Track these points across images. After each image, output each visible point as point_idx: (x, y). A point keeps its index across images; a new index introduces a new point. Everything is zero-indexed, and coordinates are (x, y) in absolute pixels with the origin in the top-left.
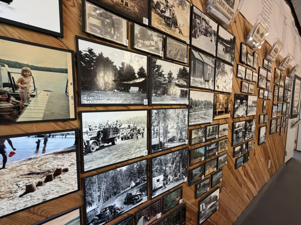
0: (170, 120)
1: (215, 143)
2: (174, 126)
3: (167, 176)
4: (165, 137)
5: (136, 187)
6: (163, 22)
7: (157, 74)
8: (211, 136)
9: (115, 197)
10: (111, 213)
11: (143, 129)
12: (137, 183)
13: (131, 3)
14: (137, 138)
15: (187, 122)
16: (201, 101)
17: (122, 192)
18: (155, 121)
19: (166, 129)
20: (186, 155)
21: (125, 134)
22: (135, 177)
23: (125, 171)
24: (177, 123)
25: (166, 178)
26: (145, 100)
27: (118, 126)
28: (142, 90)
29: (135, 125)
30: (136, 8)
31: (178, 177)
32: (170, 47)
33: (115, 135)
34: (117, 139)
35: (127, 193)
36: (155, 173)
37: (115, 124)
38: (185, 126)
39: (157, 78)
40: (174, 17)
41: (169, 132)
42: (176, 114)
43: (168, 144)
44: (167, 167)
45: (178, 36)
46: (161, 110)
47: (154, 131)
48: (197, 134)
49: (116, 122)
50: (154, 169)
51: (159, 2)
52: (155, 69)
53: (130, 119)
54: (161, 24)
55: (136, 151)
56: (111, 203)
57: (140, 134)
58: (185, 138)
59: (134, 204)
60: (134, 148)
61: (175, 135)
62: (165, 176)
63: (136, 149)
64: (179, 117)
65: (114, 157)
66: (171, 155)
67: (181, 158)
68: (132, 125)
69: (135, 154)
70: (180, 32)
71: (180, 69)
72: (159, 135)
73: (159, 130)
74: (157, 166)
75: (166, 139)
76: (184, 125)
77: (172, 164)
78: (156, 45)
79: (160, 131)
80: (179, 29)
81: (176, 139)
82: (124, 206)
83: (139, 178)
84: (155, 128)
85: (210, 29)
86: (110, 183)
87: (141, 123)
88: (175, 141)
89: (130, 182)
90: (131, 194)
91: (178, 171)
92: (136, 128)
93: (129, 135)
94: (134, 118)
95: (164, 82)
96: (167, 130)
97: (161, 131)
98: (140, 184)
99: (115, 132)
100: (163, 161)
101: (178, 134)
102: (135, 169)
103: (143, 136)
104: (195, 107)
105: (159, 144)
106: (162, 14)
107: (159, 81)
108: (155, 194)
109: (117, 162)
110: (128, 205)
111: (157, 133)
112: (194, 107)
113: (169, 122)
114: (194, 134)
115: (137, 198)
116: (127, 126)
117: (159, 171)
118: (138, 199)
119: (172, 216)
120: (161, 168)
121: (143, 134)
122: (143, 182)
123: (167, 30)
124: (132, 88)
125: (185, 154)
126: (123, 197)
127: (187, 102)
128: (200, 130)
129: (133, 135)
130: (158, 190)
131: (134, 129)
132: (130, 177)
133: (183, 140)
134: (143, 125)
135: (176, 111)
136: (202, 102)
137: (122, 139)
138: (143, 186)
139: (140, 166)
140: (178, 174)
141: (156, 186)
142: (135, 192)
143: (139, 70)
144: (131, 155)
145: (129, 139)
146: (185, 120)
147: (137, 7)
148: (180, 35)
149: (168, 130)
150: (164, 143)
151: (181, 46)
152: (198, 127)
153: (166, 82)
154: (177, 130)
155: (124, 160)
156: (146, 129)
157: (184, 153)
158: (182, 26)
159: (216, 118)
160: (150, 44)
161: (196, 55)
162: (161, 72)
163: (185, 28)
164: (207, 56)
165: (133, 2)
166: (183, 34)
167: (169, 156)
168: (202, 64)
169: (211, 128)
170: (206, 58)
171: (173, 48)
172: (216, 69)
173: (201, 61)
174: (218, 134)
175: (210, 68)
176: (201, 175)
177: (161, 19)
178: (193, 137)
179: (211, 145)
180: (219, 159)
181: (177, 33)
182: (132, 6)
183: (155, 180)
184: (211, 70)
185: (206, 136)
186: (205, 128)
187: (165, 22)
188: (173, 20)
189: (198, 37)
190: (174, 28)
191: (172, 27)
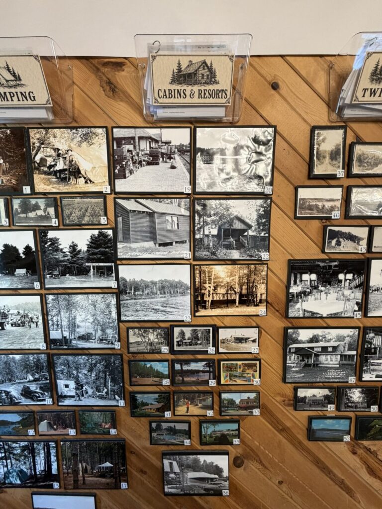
0: (78, 309)
1: (205, 363)
2: (88, 319)
3: (82, 386)
4: (72, 333)
5: (34, 382)
6: (54, 180)
7: (50, 250)
8: (189, 347)
9: (10, 383)
10: (7, 397)
11: (37, 318)
12: (35, 378)
13: (6, 178)
14: (30, 327)
15: (114, 315)
16: (148, 281)
17: (17, 381)
18: (53, 310)
19: (73, 321)
20: (118, 366)
21: (15, 321)
22: (32, 370)
23: (19, 361)
24: (94, 315)
25: (80, 387)
26: (35, 283)
27: (6, 311)
28: (30, 272)
29: (26, 312)
30: (12, 180)
31: (104, 394)
32: (69, 209)
33: (4, 321)
34: (7, 324)
35: (23, 384)
36: (61, 375)
37: (2, 308)
38: (111, 321)
39: (51, 255)
40: (72, 165)
41: (78, 327)
42: (90, 302)
43: (79, 343)
44: (80, 373)
45: (82, 188)
46: (62, 296)
47: (53, 321)
48: (144, 337)
49: (3, 307)
50: (58, 369)
51: (44, 157)
52: (47, 245)
53: (19, 304)
54: (51, 183)
55: (30, 342)
56: (6, 388)
57: (33, 323)
58: (114, 339)
59: (33, 400)
60: (27, 337)
61: (91, 331)
62: (78, 384)
63: (29, 339)
64: (97, 306)
65: (5, 342)
66: (85, 358)
67: (106, 367)
68: (21, 312)
69: (28, 345)
71: (91, 237)
72: (61, 328)
73: (60, 321)
74: (63, 367)
75: (74, 335)
76: (110, 319)
77: (89, 371)
78: (45, 213)
79: (62, 323)
80: (85, 178)
81: (94, 338)
82: (22, 397)
83: (38, 373)
84: (53, 318)
86: (4, 368)
87: (33, 310)
88: (91, 340)
89: (26, 375)
90: (28, 388)
91: (102, 385)
92: (27, 316)
93: (20, 322)
94: (23, 304)
95: (63, 259)
96: (75, 323)
97: (65, 323)
98: (39, 381)
99: (4, 317)
100: (71, 362)
101: (96, 331)
102: (31, 362)
103: (37, 326)
104: (135, 291)
105: (62, 339)
106: (50, 170)
107: (55, 258)
108: (63, 402)
109: (8, 348)
110: (26, 398)
111: (58, 325)
112: (133, 291)
113: (77, 312)
114: (134, 335)
115: (38, 395)
116: (16, 312)
117: (67, 373)
118: (39, 397)
119: (96, 444)
120: (69, 371)
121: (37, 323)
122: (43, 379)
123: (61, 188)
124: (17, 270)
125: (114, 363)
126: (19, 386)
127: (113, 284)
128: (151, 331)
129: (24, 323)
130: (68, 398)
131: (24, 316)
132: (25, 368)
133: (109, 342)
134: (36, 313)
135: (90, 297)
136: (154, 283)
137: (12, 325)
138: (45, 385)
139: (38, 360)
140: (104, 390)
141: (64, 393)
142: (33, 387)
143: (24, 249)
144: (24, 345)
145: (20, 326)
146: (110, 312)
148: (89, 185)
149: (77, 322)
150: (71, 340)
151: (90, 203)
152: (144, 326)
153: (66, 258)
154: (95, 325)
155: (16, 348)
156: (41, 318)
157: (114, 361)
158: (92, 171)
159: (202, 312)
160: (36, 214)
161: (130, 205)
162: (57, 247)
163: (98, 170)
164: (162, 200)
165: (9, 175)
166: (95, 182)
167: (82, 359)
168: (147, 216)
169: (188, 332)
170: (158, 203)
171: (75, 209)
172: (197, 217)
173: (143, 212)
174: (216, 345)
175: (175, 219)
176: (162, 410)
177: (50, 177)
178: (132, 340)
179: (188, 362)
180: (224, 396)
181: (80, 185)
182: (8, 181)
183: (61, 383)
184: (176, 222)
185: (170, 344)
186: (168, 330)
187: (57, 178)
188: (72, 169)
189: (131, 174)
190: (75, 179)
191: (71, 180)
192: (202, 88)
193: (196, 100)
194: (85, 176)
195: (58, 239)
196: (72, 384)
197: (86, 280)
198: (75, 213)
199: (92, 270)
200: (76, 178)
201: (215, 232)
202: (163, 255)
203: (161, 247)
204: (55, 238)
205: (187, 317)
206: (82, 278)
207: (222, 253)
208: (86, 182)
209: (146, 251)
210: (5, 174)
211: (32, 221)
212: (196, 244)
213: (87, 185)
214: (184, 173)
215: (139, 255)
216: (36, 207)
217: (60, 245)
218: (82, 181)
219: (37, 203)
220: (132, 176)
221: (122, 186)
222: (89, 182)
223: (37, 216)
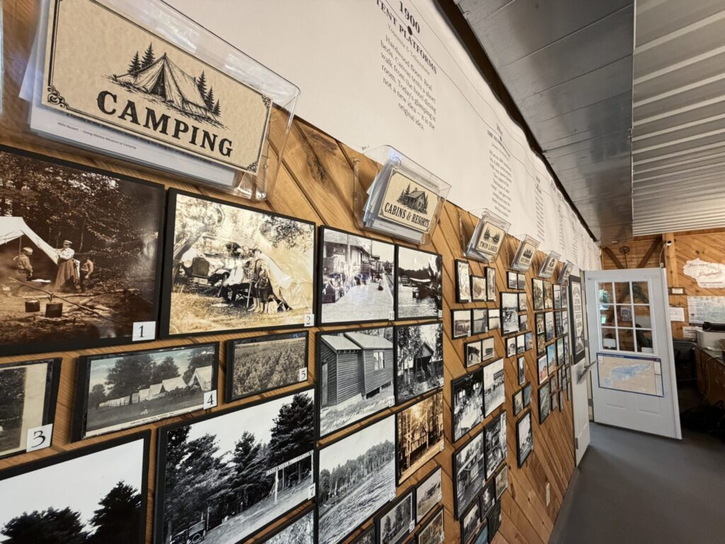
6: (219, 305)
7: (189, 473)
8: (394, 538)
13: (76, 300)
16: (356, 458)
30: (99, 306)
32: (244, 365)
39: (188, 487)
40: (259, 277)
45: (273, 320)
51: (204, 256)
52: (181, 462)
54: (211, 312)
70: (283, 306)
71: (281, 411)
78: (187, 383)
80: (278, 301)
85: (374, 263)
95: (217, 483)
104: (339, 487)
106: (213, 285)
107: (198, 489)
112: (336, 488)
123: (233, 322)
127: (310, 491)
136: (361, 459)
143: (103, 502)
147: (103, 304)
148: (285, 314)
151: (284, 346)
153: (226, 478)
158: (290, 290)
159: (404, 476)
160: (163, 390)
161: (337, 342)
162: (208, 457)
163: (300, 289)
164: (370, 331)
165: (89, 292)
166: (293, 307)
168: (355, 357)
169: (393, 516)
170: (367, 336)
171: (258, 363)
172: (399, 350)
173: (352, 351)
174: (415, 515)
175: (381, 354)
177: (211, 299)
181: (269, 315)
182: (80, 309)
184: (382, 358)
187: (228, 301)
188: (258, 285)
189: (341, 296)
190: (262, 304)
191: (255, 305)
192: (417, 214)
193: (410, 223)
194: (279, 298)
195: (213, 438)
197: (264, 509)
198: (256, 370)
199: (277, 480)
200: (264, 302)
201: (411, 364)
202: (371, 410)
203: (369, 399)
204: (204, 438)
206: (255, 511)
207: (418, 390)
208: (280, 309)
209: (354, 411)
210: (75, 291)
211: (146, 412)
212: (398, 385)
213: (282, 314)
214: (389, 296)
215: (347, 421)
216: (168, 371)
217: (216, 450)
218: (273, 305)
219: (169, 360)
220: (342, 298)
221: (330, 314)
222: (284, 308)
223: (163, 395)
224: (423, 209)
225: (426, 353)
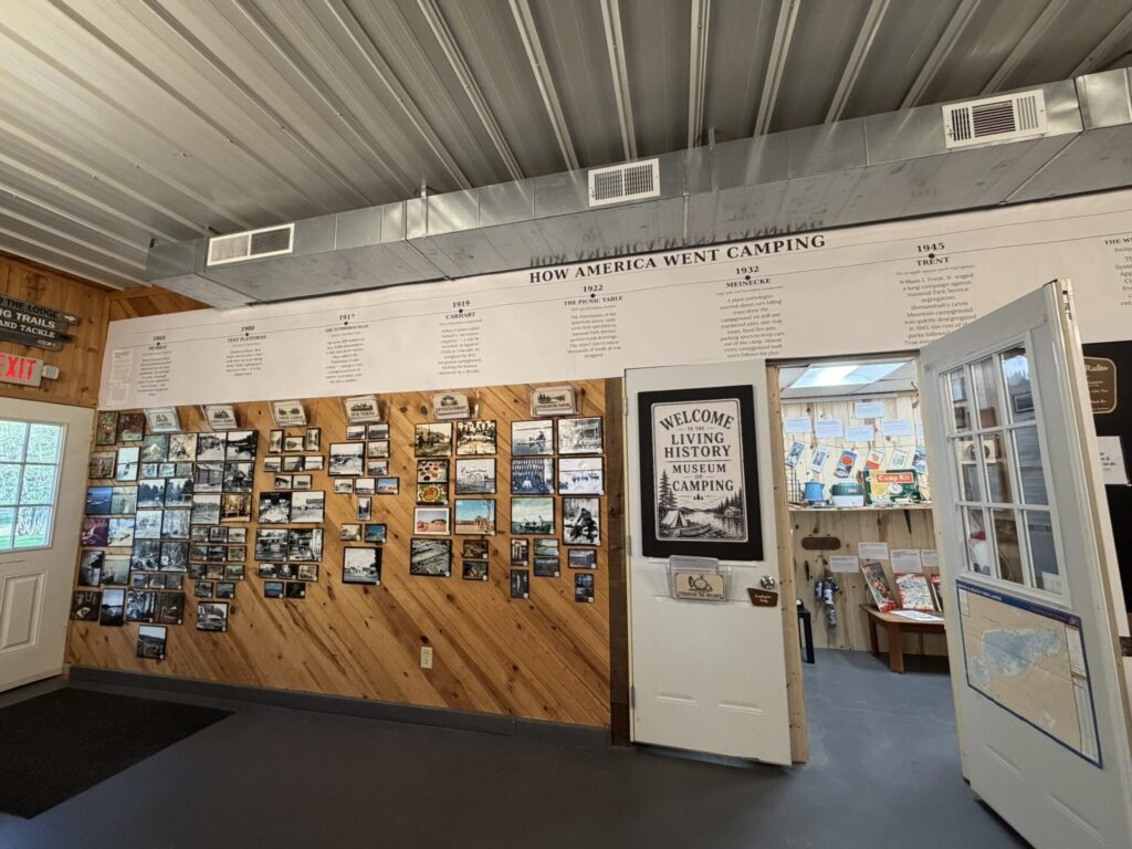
1: (222, 548)
2: (178, 523)
5: (153, 557)
7: (170, 488)
8: (216, 538)
9: (143, 557)
11: (159, 522)
12: (153, 555)
14: (156, 527)
15: (189, 521)
16: (204, 503)
17: (146, 556)
18: (166, 518)
19: (173, 524)
21: (151, 523)
22: (153, 550)
23: (149, 545)
24: (181, 521)
25: (170, 560)
26: (162, 504)
28: (161, 499)
29: (156, 519)
31: (179, 564)
32: (179, 469)
35: (148, 558)
36: (163, 553)
39: (169, 491)
40: (183, 449)
41: (174, 527)
42: (180, 514)
43: (173, 535)
44: (171, 552)
46: (170, 511)
47: (165, 524)
48: (199, 533)
50: (163, 550)
51: (174, 446)
54: (175, 457)
55: (155, 534)
56: (141, 560)
58: (187, 533)
59: (150, 568)
61: (178, 529)
64: (183, 516)
65: (146, 535)
67: (182, 549)
68: (154, 519)
69: (154, 536)
71: (185, 482)
72: (168, 527)
74: (165, 549)
75: (172, 531)
76: (187, 523)
77: (174, 551)
80: (187, 455)
82: (146, 566)
83: (155, 552)
84: (165, 522)
86: (143, 549)
88: (178, 534)
89: (150, 553)
90: (150, 560)
91: (179, 559)
92: (156, 521)
94: (155, 515)
95: (173, 492)
97: (169, 525)
99: (148, 522)
100: (168, 546)
101: (181, 529)
102: (153, 546)
103: (159, 526)
105: (167, 533)
107: (171, 492)
108: (162, 569)
109: (146, 538)
110: (148, 566)
111: (166, 526)
112: (198, 508)
113: (174, 519)
114: (195, 531)
115: (153, 565)
116: (152, 519)
117: (166, 553)
119: (172, 595)
120: (167, 551)
122: (156, 556)
123: (178, 459)
124: (156, 498)
126: (146, 559)
127: (190, 504)
128: (202, 529)
129: (154, 525)
130: (164, 567)
132: (150, 549)
133: (185, 535)
134: (159, 519)
135: (181, 511)
136: (206, 504)
137: (149, 526)
138: (156, 559)
139: (156, 545)
140: (179, 562)
141: (163, 563)
142: (152, 560)
143: (160, 488)
144: (152, 536)
145: (152, 526)
146: (187, 519)
150: (170, 534)
151: (187, 466)
152: (201, 526)
153: (175, 492)
154: (180, 526)
155: (148, 538)
156: (161, 522)
157: (185, 546)
158: (190, 452)
159: (224, 520)
161: (202, 467)
162: (172, 487)
163: (192, 451)
164: (213, 464)
166: (190, 456)
167: (173, 544)
168: (207, 472)
169: (217, 529)
170: (212, 466)
171: (182, 469)
172: (226, 472)
173: (206, 470)
174: (228, 538)
176: (201, 575)
177: (175, 454)
178: (194, 534)
179: (214, 547)
180: (229, 567)
181: (185, 458)
183: (163, 558)
184: (218, 474)
185: (209, 536)
186: (208, 528)
187: (178, 455)
188: (183, 451)
192: (225, 419)
195: (173, 483)
196: (167, 558)
198: (181, 471)
199: (184, 498)
200: (184, 455)
201: (232, 479)
202: (211, 490)
203: (211, 486)
205: (217, 522)
206: (179, 502)
207: (234, 489)
208: (187, 457)
209: (205, 488)
211: (165, 475)
212: (224, 485)
214: (223, 452)
215: (202, 490)
216: (168, 468)
217: (174, 486)
219: (168, 466)
220: (204, 453)
221: (200, 458)
223: (167, 472)
224: (227, 416)
225: (241, 476)
